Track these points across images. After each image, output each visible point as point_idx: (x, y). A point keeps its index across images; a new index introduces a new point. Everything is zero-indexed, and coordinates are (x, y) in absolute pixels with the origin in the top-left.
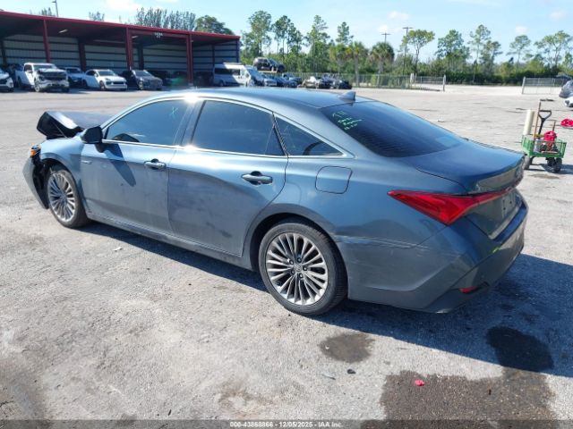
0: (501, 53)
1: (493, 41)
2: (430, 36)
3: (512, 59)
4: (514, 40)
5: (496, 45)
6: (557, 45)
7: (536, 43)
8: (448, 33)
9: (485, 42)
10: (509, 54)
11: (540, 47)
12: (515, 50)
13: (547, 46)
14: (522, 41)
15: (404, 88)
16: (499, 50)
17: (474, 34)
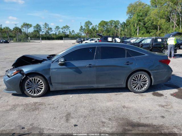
0: (53, 31)
1: (50, 27)
2: (31, 26)
3: (56, 33)
4: (55, 27)
5: (51, 29)
6: (67, 29)
7: (61, 28)
8: (36, 25)
9: (48, 28)
10: (55, 31)
11: (62, 29)
12: (56, 30)
13: (64, 29)
14: (57, 27)
15: (28, 42)
16: (52, 30)
17: (44, 25)
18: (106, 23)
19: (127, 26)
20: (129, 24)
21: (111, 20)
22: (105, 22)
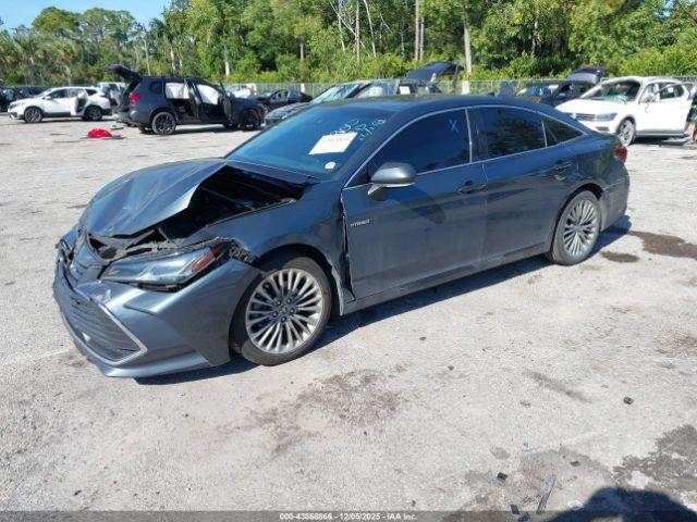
18: (73, 21)
19: (171, 38)
20: (178, 29)
21: (97, 10)
22: (64, 13)
